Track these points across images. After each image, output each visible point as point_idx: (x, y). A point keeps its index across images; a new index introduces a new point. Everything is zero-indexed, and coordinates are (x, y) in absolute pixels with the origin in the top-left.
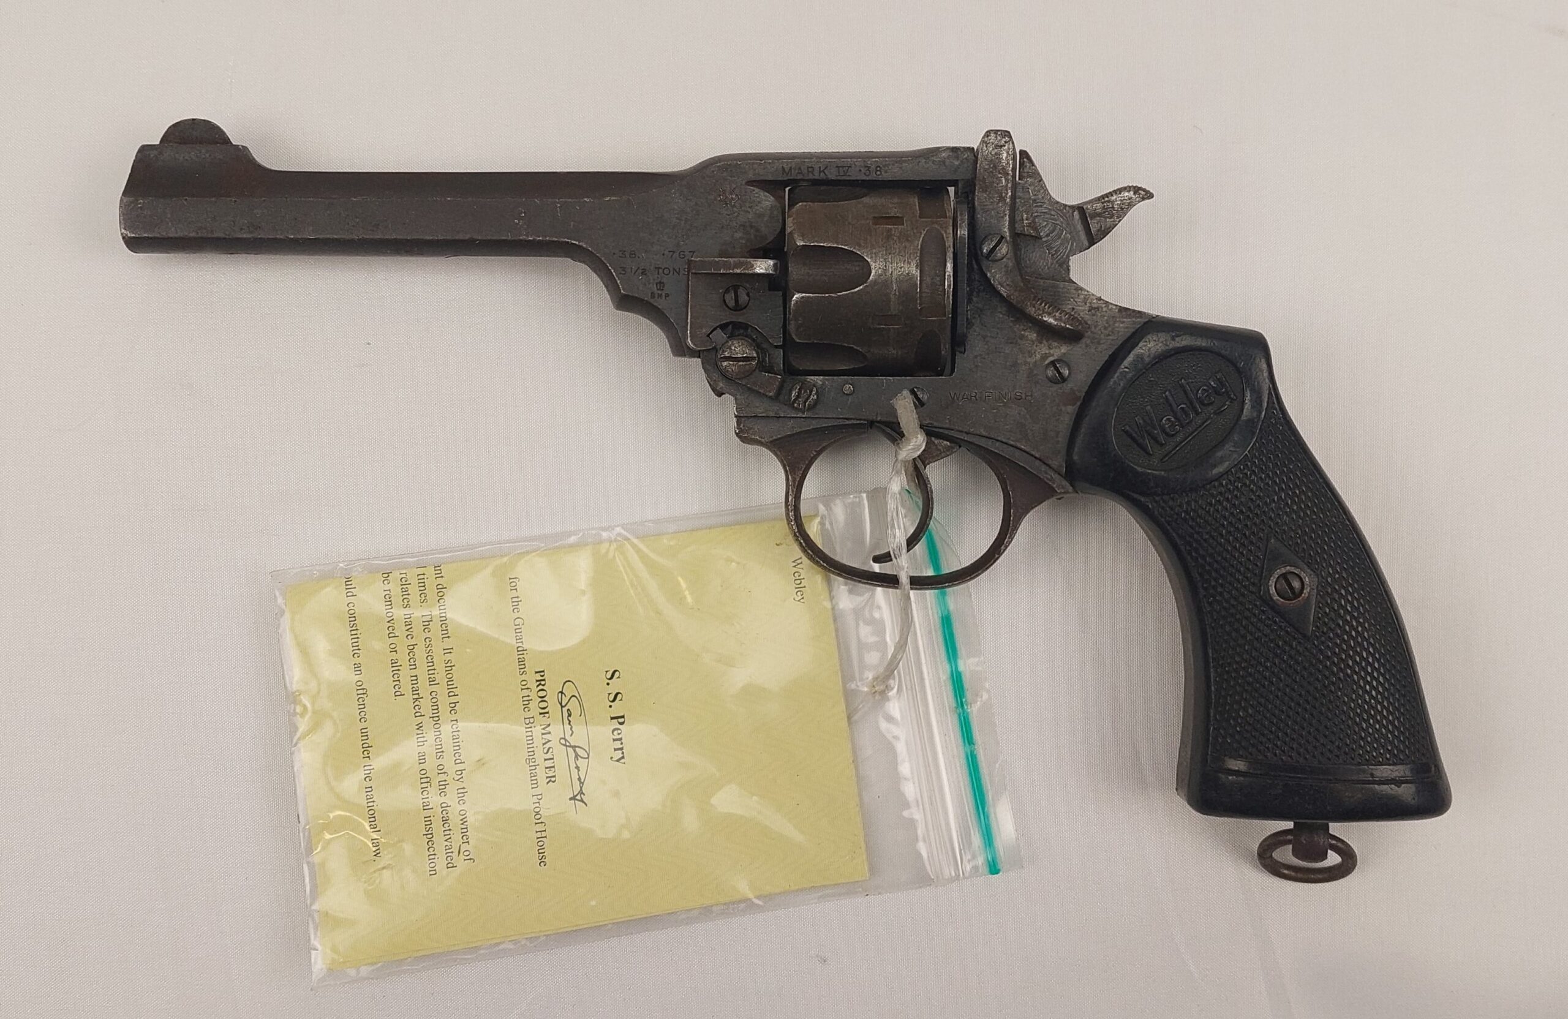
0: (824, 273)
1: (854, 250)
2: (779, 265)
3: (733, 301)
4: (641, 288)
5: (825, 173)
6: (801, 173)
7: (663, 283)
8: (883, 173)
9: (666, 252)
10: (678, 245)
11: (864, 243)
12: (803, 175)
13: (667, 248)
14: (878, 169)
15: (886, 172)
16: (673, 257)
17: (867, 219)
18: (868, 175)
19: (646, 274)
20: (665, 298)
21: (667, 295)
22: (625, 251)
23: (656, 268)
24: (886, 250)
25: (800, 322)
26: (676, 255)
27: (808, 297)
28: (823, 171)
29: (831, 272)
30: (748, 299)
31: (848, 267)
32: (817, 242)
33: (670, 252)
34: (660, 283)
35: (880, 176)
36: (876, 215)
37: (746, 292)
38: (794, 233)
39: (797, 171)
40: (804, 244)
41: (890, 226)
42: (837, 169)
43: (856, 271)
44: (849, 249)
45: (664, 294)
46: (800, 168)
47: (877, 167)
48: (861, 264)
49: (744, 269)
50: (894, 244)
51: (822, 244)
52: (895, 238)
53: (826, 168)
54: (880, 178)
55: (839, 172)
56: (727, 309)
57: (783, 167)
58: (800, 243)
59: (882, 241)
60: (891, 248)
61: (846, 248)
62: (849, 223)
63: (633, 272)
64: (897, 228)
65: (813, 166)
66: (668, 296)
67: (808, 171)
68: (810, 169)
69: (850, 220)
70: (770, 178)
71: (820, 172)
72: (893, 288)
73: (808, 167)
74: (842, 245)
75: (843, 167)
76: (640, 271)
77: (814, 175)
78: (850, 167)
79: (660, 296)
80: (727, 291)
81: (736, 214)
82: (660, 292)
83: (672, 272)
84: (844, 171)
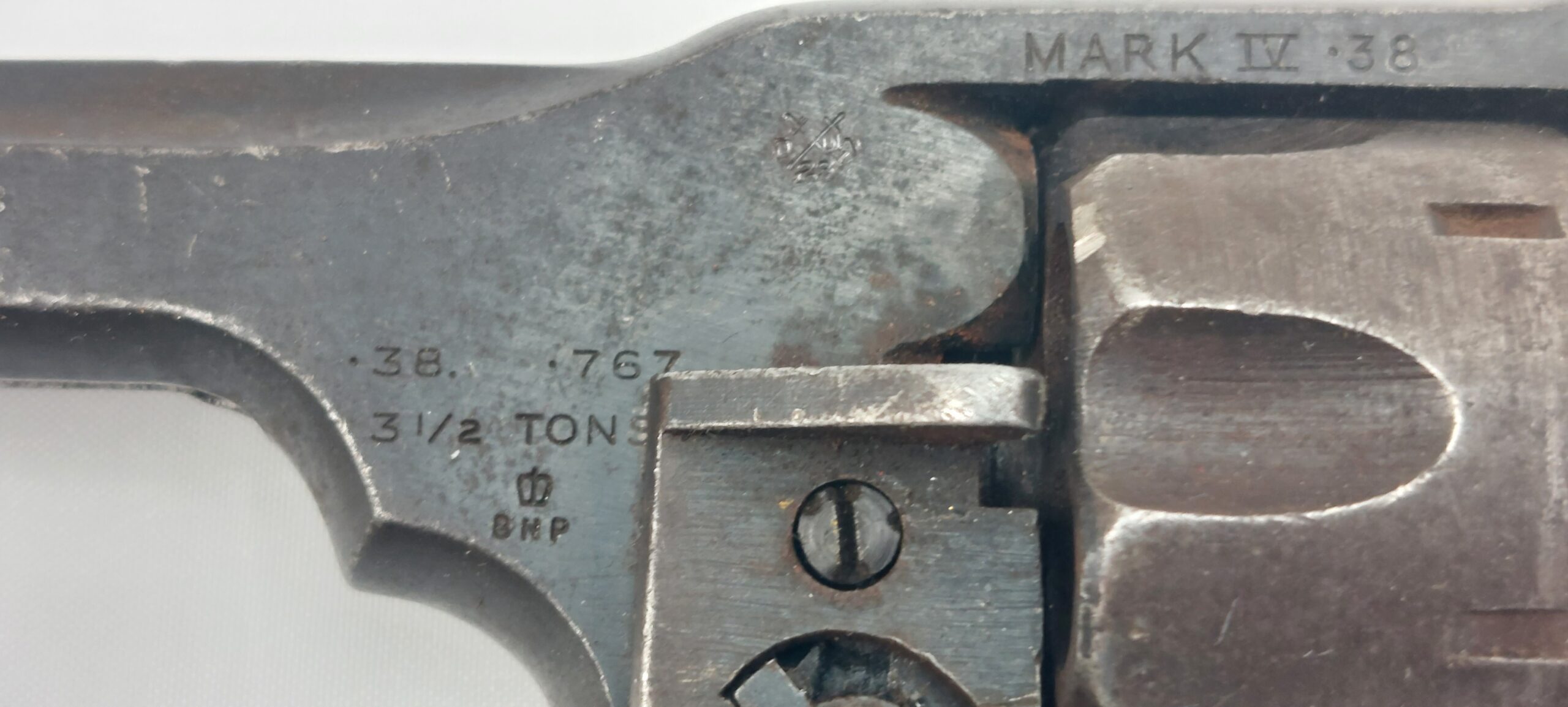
0: (1230, 429)
1: (1370, 332)
2: (1042, 390)
3: (835, 548)
4: (454, 497)
5: (1194, 59)
6: (1101, 58)
7: (545, 476)
8: (1421, 62)
9: (564, 355)
10: (613, 329)
11: (1409, 303)
12: (1108, 65)
13: (567, 339)
14: (1403, 45)
15: (1434, 57)
16: (590, 372)
17: (1407, 211)
18: (1369, 67)
19: (477, 441)
20: (553, 537)
21: (559, 526)
22: (396, 351)
23: (520, 416)
24: (1510, 332)
25: (1136, 636)
26: (603, 365)
27: (1180, 530)
28: (1187, 50)
29: (1265, 424)
30: (897, 536)
31: (1340, 407)
32: (1209, 294)
33: (577, 352)
34: (534, 475)
35: (1411, 73)
36: (1441, 199)
37: (890, 509)
38: (1109, 260)
39: (1083, 52)
40: (1155, 303)
41: (1506, 241)
42: (1243, 41)
43: (1376, 419)
44: (1351, 326)
45: (546, 522)
46: (1095, 41)
47: (1399, 39)
48: (1396, 388)
49: (895, 407)
50: (1537, 309)
51: (1231, 306)
52: (1540, 286)
53: (1199, 39)
54: (1411, 80)
55: (1249, 54)
56: (807, 578)
57: (1029, 35)
58: (1139, 299)
59: (1486, 295)
60: (1528, 322)
61: (1335, 321)
62: (1336, 228)
63: (428, 432)
64: (1537, 248)
65: (1148, 32)
66: (565, 528)
67: (1128, 53)
68: (1136, 45)
69: (1338, 217)
70: (978, 74)
71: (1176, 55)
72: (1548, 494)
73: (1129, 37)
74: (1316, 308)
75: (1265, 37)
76: (454, 429)
77: (1154, 68)
78: (1292, 36)
79: (530, 528)
80: (808, 505)
81: (844, 210)
82: (530, 513)
83: (583, 432)
84: (1269, 52)
